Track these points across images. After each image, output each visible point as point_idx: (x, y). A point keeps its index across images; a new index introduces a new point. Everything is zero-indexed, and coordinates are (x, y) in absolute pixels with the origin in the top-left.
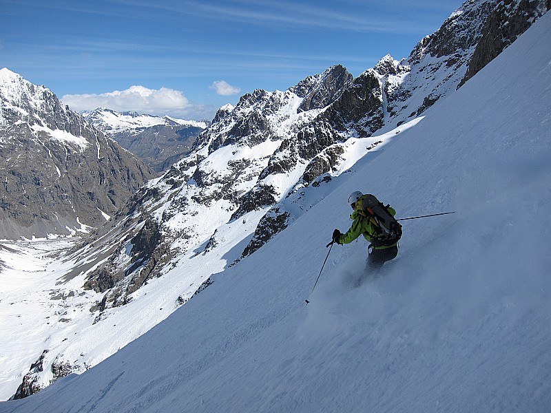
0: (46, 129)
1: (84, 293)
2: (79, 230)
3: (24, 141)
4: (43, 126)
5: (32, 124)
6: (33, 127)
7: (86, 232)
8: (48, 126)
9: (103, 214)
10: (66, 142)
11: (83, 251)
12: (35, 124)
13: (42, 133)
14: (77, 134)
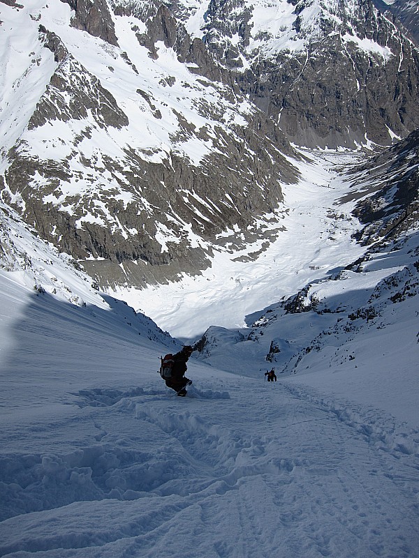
0: (355, 39)
1: (351, 219)
2: (364, 146)
3: (334, 54)
4: (353, 35)
5: (343, 34)
6: (344, 37)
7: (370, 148)
8: (358, 35)
9: (390, 131)
10: (371, 53)
11: (360, 176)
12: (346, 33)
13: (351, 44)
14: (382, 44)
